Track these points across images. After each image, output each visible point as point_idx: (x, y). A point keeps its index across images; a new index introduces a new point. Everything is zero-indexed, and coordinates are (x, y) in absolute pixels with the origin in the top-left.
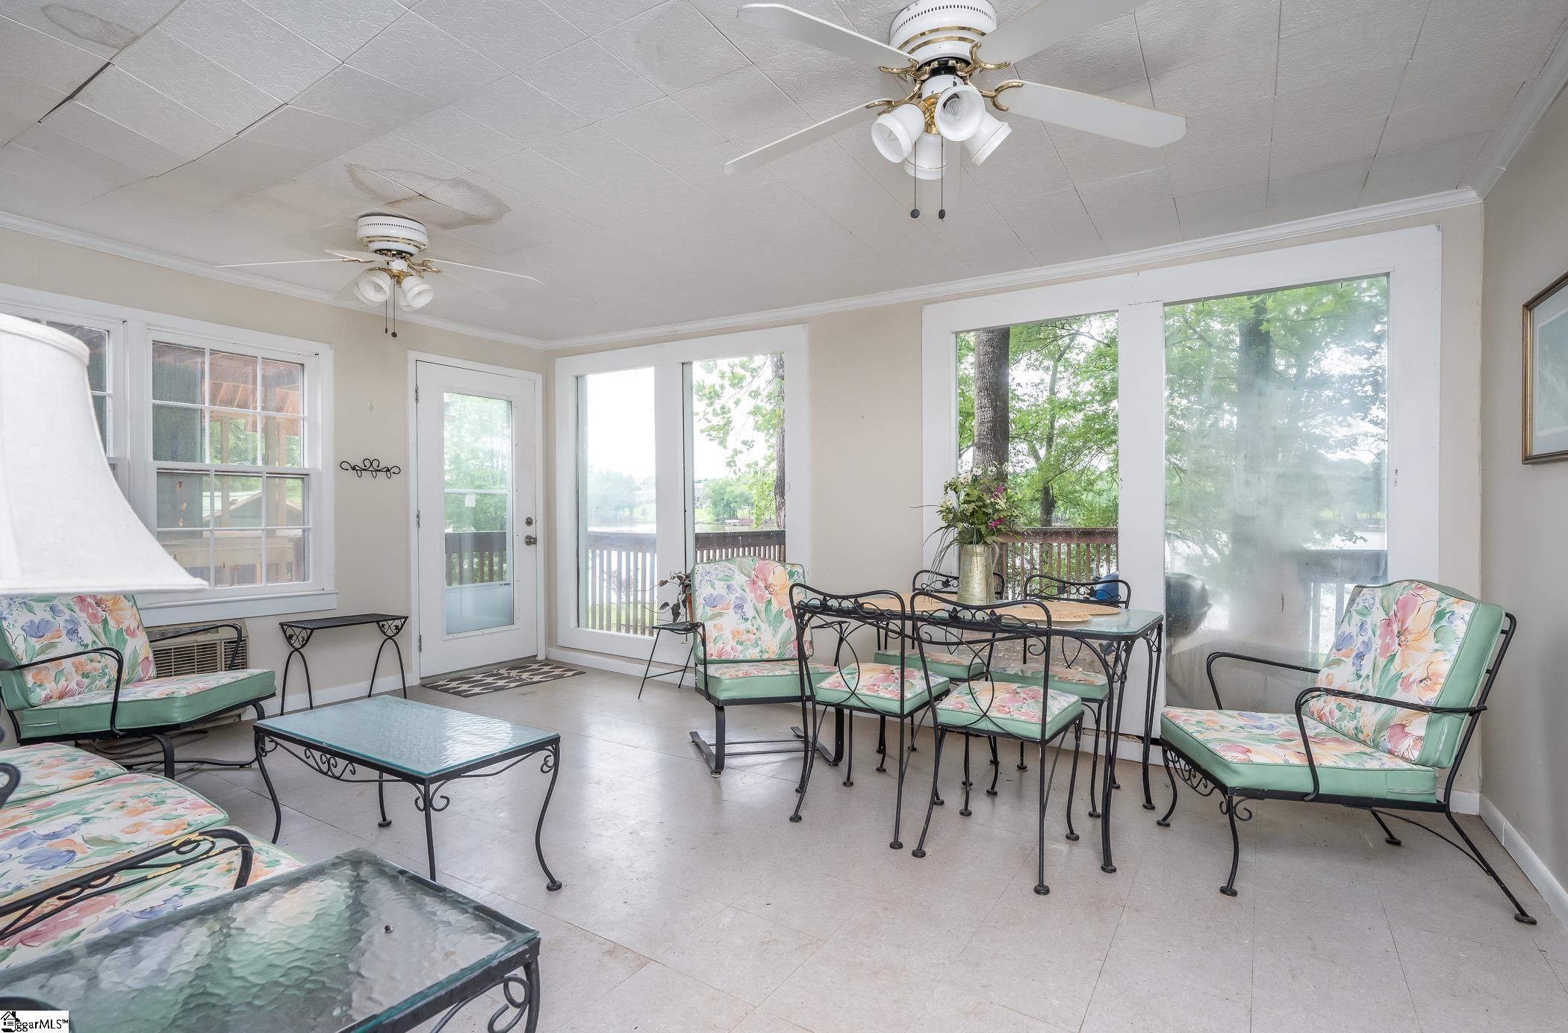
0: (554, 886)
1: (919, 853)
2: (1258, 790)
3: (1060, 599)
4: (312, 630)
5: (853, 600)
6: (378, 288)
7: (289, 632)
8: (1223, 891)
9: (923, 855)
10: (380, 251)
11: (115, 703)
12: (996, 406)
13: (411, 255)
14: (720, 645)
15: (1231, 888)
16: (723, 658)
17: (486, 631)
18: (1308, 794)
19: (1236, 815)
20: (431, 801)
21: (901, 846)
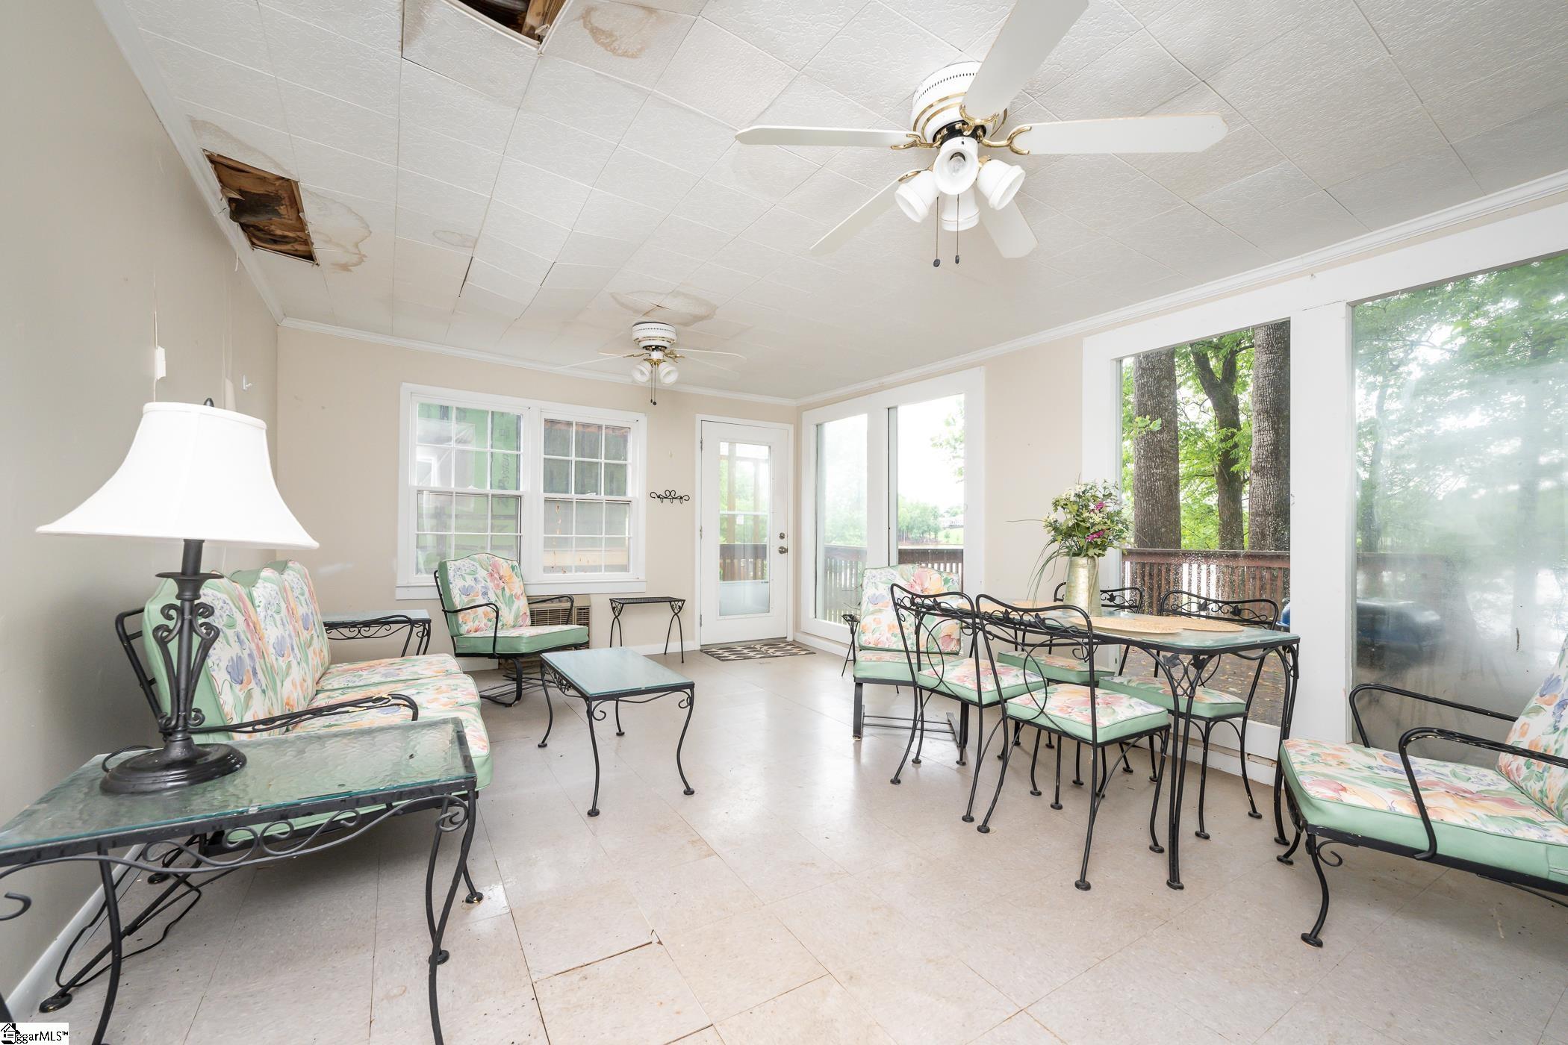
0: (689, 792)
1: (984, 829)
2: (1349, 834)
3: (1199, 616)
4: (623, 604)
5: (932, 599)
6: (642, 373)
7: (614, 605)
8: (1305, 938)
9: (988, 831)
10: (646, 348)
11: (495, 637)
12: (1279, 428)
13: (666, 348)
14: (877, 635)
15: (1315, 937)
16: (879, 646)
17: (748, 616)
18: (1420, 852)
19: (1321, 857)
20: (592, 713)
21: (972, 820)
